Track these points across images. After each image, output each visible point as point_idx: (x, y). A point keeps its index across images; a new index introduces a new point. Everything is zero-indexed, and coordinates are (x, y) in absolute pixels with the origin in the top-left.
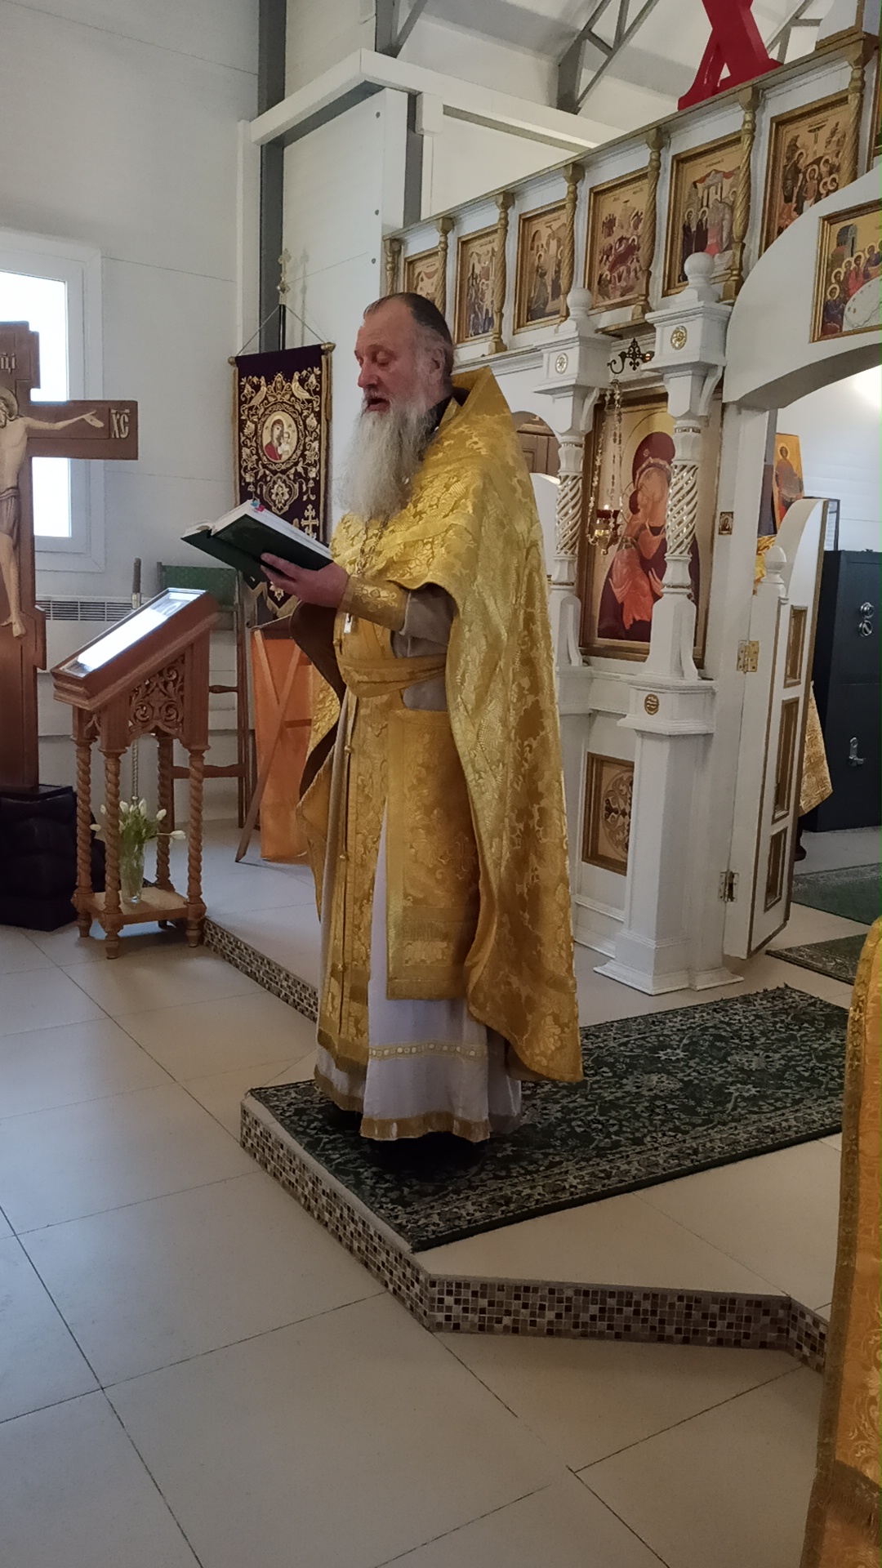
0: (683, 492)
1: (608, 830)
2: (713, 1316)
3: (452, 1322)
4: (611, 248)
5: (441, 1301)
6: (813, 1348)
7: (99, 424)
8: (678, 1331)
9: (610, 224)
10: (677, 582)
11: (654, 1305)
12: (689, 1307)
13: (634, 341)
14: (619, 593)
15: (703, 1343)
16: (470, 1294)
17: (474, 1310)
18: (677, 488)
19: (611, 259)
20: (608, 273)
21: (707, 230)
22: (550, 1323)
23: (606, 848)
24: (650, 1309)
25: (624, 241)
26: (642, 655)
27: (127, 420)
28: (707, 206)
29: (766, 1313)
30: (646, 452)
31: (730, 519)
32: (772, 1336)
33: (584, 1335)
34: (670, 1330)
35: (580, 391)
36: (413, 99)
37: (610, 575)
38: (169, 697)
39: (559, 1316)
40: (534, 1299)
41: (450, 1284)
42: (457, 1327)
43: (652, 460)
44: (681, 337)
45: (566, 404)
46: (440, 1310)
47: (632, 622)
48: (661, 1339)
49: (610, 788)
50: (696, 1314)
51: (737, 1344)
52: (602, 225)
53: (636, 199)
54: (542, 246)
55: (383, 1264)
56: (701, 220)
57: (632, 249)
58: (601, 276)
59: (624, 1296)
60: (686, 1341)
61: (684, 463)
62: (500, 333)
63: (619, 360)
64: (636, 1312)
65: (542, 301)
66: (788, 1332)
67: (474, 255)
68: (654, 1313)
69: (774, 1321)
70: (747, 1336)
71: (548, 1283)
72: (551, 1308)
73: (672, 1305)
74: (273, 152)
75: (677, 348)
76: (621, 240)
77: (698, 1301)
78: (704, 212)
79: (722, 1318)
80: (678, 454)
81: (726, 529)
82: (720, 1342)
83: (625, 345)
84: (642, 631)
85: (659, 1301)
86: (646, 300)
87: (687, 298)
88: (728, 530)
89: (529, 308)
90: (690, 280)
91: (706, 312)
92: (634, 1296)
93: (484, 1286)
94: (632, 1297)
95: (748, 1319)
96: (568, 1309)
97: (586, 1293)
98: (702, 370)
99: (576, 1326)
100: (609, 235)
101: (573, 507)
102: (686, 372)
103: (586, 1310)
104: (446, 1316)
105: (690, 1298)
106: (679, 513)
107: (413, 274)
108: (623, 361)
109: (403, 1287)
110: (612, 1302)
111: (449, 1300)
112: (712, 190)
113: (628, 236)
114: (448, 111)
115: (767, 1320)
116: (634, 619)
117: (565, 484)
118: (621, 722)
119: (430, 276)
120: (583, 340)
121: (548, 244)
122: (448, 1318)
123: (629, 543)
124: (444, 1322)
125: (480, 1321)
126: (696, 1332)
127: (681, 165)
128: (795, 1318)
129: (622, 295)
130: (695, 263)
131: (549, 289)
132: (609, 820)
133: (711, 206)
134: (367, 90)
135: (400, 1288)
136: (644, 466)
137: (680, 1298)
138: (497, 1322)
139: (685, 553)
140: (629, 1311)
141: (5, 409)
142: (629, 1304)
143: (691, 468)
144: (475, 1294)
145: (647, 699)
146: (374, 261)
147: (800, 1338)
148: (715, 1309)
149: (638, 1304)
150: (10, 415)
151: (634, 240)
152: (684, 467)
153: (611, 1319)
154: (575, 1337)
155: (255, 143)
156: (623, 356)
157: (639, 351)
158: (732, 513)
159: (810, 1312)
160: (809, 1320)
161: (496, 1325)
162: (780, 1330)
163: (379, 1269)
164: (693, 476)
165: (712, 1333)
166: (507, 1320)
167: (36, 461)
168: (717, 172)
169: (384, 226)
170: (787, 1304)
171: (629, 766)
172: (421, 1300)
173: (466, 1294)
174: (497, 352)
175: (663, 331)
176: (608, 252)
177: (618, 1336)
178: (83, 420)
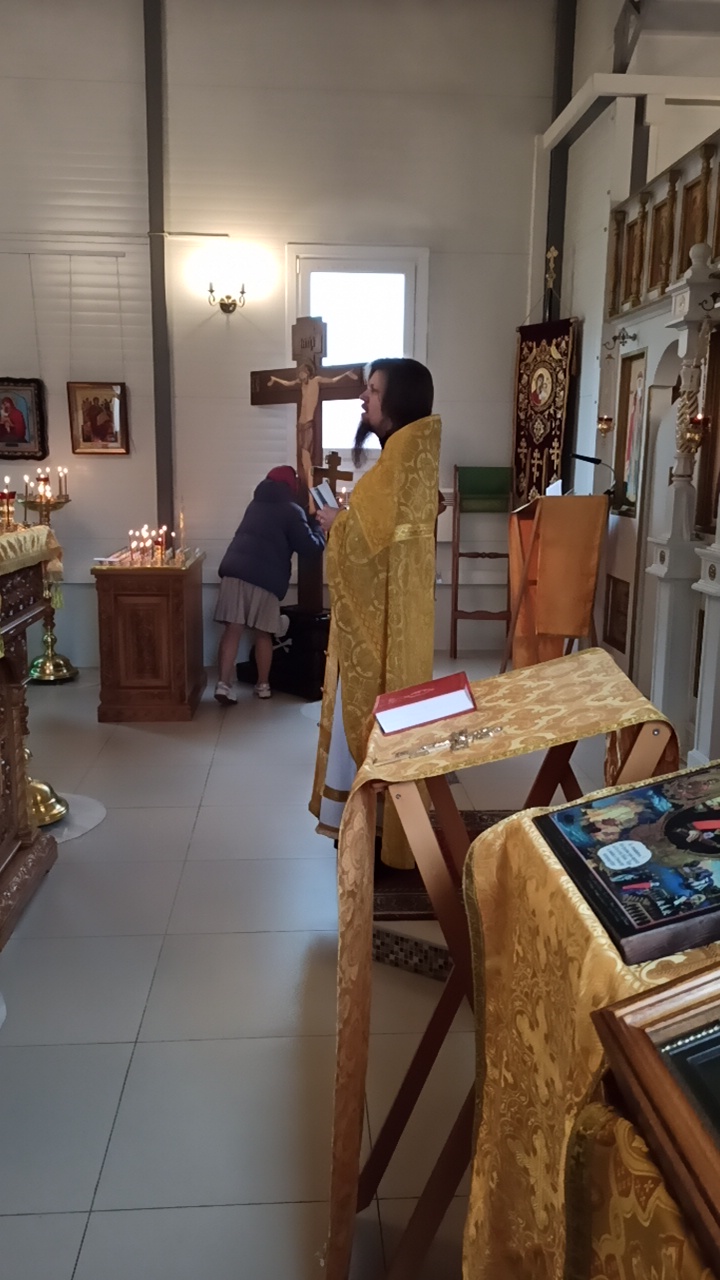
7: (355, 377)
35: (691, 324)
36: (641, 101)
45: (685, 333)
63: (710, 299)
74: (560, 155)
101: (690, 414)
108: (714, 300)
114: (669, 102)
117: (684, 397)
120: (694, 285)
141: (308, 372)
145: (710, 568)
146: (604, 230)
150: (310, 376)
155: (547, 150)
156: (715, 296)
169: (612, 202)
174: (660, 297)
178: (347, 376)
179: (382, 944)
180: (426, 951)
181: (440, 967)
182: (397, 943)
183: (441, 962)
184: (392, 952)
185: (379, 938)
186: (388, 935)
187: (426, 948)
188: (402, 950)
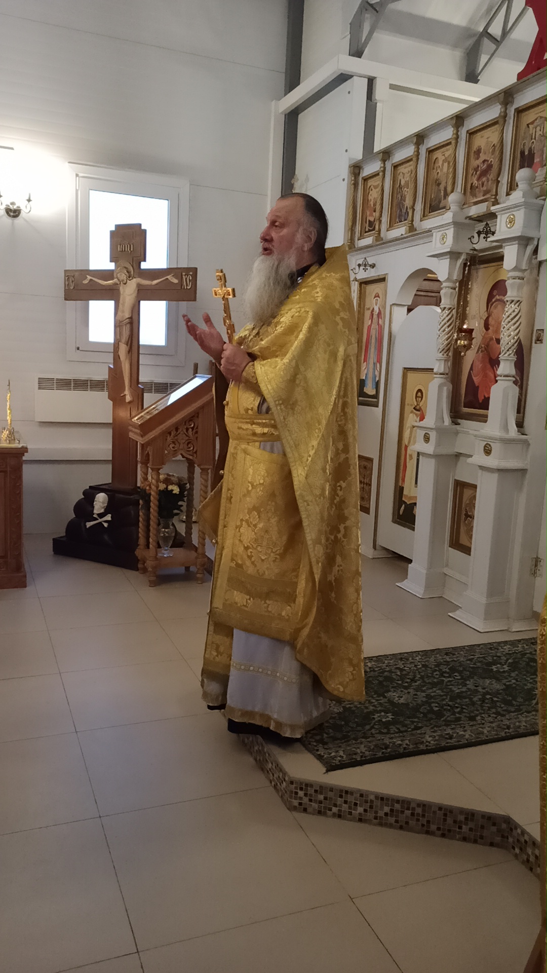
0: (511, 317)
1: (466, 528)
2: (461, 822)
3: (303, 807)
4: (478, 166)
5: (296, 793)
6: (521, 849)
7: (175, 281)
8: (439, 829)
9: (478, 152)
10: (506, 373)
11: (424, 811)
12: (445, 815)
13: (487, 224)
14: (476, 380)
15: (452, 838)
16: (313, 791)
17: (315, 801)
18: (507, 314)
19: (478, 173)
20: (476, 182)
21: (534, 153)
22: (360, 814)
23: (463, 540)
24: (421, 813)
25: (486, 162)
26: (484, 419)
27: (191, 278)
28: (535, 139)
29: (494, 824)
30: (495, 292)
31: (542, 334)
32: (498, 839)
33: (381, 824)
34: (433, 827)
35: (453, 255)
36: (371, 81)
37: (471, 369)
38: (189, 437)
39: (365, 811)
40: (350, 798)
41: (301, 784)
42: (305, 810)
43: (498, 297)
44: (512, 221)
45: (445, 263)
46: (296, 799)
47: (483, 398)
48: (428, 832)
49: (468, 502)
50: (450, 821)
51: (475, 842)
52: (473, 153)
53: (492, 136)
54: (439, 166)
55: (270, 769)
56: (531, 148)
57: (490, 167)
58: (472, 184)
59: (405, 803)
60: (443, 835)
61: (513, 299)
62: (412, 221)
63: (476, 235)
64: (413, 814)
65: (438, 200)
66: (508, 838)
67: (401, 173)
68: (423, 816)
69: (499, 830)
70: (482, 837)
71: (359, 790)
72: (361, 806)
73: (434, 812)
74: (292, 118)
75: (509, 228)
76: (484, 161)
77: (451, 812)
78: (533, 142)
79: (466, 824)
80: (509, 293)
81: (539, 340)
82: (465, 839)
83: (481, 226)
84: (485, 405)
85: (427, 809)
86: (495, 198)
87: (517, 196)
88: (541, 340)
89: (430, 205)
90: (519, 186)
91: (526, 205)
92: (412, 805)
93: (321, 787)
94: (410, 804)
95: (482, 827)
96: (371, 807)
97: (382, 799)
98: (524, 241)
99: (376, 818)
100: (478, 159)
101: (448, 327)
102: (514, 243)
103: (382, 809)
104: (299, 803)
105: (446, 809)
106: (508, 329)
107: (367, 187)
108: (479, 236)
109: (279, 784)
110: (397, 806)
111: (301, 793)
112: (538, 128)
113: (488, 159)
114: (393, 87)
115: (494, 829)
116: (484, 396)
117: (444, 312)
118: (469, 460)
119: (376, 187)
120: (456, 224)
121: (443, 165)
122: (300, 804)
123: (483, 349)
124: (298, 806)
125: (319, 807)
126: (449, 831)
127: (520, 115)
128: (511, 830)
129: (484, 196)
130: (522, 174)
131: (442, 194)
132: (466, 522)
133: (537, 139)
134: (343, 78)
135: (277, 784)
136: (493, 300)
137: (440, 809)
138: (329, 810)
139: (512, 355)
140: (408, 813)
141: (127, 273)
142: (408, 809)
143: (517, 302)
144: (316, 791)
145: (485, 446)
146: (344, 180)
147: (514, 842)
148: (461, 818)
149: (414, 809)
150: (129, 277)
151: (491, 161)
152: (513, 301)
153: (397, 816)
154: (375, 825)
155: (282, 113)
156: (479, 233)
157: (490, 230)
158: (543, 330)
159: (520, 827)
160: (519, 831)
161: (328, 812)
162: (503, 836)
163: (268, 772)
164: (518, 306)
165: (459, 833)
166: (335, 810)
167: (142, 303)
168: (541, 117)
169: (350, 159)
170: (508, 820)
171: (475, 487)
172: (286, 792)
173: (311, 791)
174: (409, 232)
175: (501, 217)
176: (476, 170)
177: (401, 828)
178: (167, 279)
179: (326, 798)
180: (372, 801)
181: (386, 814)
182: (341, 796)
183: (387, 809)
184: (335, 805)
185: (321, 793)
186: (331, 790)
187: (372, 797)
188: (346, 802)
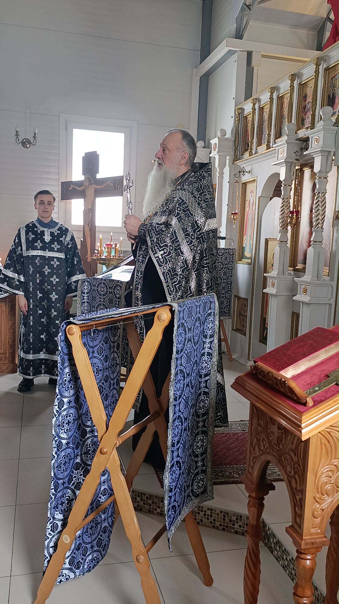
4: (306, 106)
6: (268, 539)
7: (112, 185)
9: (306, 97)
10: (317, 240)
12: (224, 516)
13: (307, 143)
15: (230, 531)
16: (146, 498)
17: (147, 504)
19: (306, 110)
20: (304, 116)
21: (335, 97)
24: (210, 514)
26: (305, 271)
28: (336, 87)
31: (338, 213)
34: (217, 524)
35: (288, 163)
36: (249, 54)
37: (303, 238)
41: (139, 493)
42: (141, 511)
44: (317, 140)
45: (284, 168)
48: (214, 527)
50: (227, 520)
52: (303, 97)
53: (313, 86)
54: (285, 107)
60: (224, 529)
63: (299, 151)
64: (205, 515)
65: (284, 129)
66: (263, 532)
70: (247, 532)
73: (218, 514)
74: (205, 78)
75: (316, 145)
77: (228, 514)
78: (335, 90)
79: (237, 523)
80: (317, 187)
81: (337, 218)
82: (236, 532)
87: (321, 124)
89: (280, 132)
91: (324, 130)
93: (150, 495)
98: (325, 153)
100: (305, 101)
102: (320, 154)
105: (225, 513)
107: (247, 121)
111: (138, 499)
112: (337, 80)
113: (311, 101)
114: (263, 56)
117: (283, 201)
119: (251, 121)
120: (288, 144)
121: (287, 106)
125: (149, 508)
126: (227, 526)
127: (327, 72)
128: (264, 527)
129: (308, 125)
133: (337, 87)
134: (232, 53)
137: (221, 512)
139: (320, 228)
140: (202, 514)
141: (88, 182)
142: (202, 511)
143: (323, 193)
145: (303, 289)
146: (232, 117)
147: (265, 535)
150: (90, 184)
152: (319, 193)
155: (198, 76)
156: (302, 149)
161: (155, 511)
164: (323, 196)
168: (338, 73)
169: (236, 104)
174: (267, 150)
175: (312, 138)
178: (108, 184)
182: (162, 502)
